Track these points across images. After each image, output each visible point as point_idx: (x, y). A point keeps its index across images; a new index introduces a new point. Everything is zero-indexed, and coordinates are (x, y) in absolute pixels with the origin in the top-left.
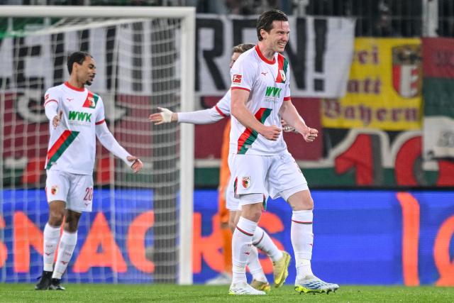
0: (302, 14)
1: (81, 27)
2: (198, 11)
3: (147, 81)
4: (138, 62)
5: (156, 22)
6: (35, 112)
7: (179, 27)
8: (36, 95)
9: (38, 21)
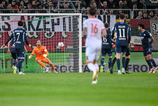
0: (105, 14)
1: (58, 18)
2: (82, 14)
3: (72, 29)
4: (70, 25)
5: (73, 16)
6: (48, 36)
7: (78, 17)
8: (48, 32)
9: (48, 16)
